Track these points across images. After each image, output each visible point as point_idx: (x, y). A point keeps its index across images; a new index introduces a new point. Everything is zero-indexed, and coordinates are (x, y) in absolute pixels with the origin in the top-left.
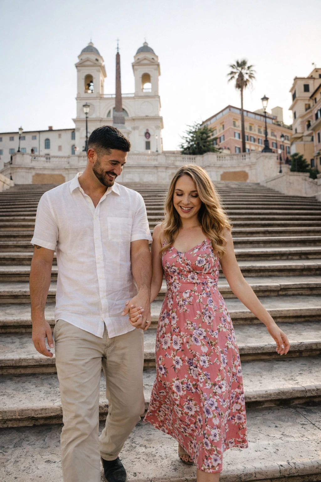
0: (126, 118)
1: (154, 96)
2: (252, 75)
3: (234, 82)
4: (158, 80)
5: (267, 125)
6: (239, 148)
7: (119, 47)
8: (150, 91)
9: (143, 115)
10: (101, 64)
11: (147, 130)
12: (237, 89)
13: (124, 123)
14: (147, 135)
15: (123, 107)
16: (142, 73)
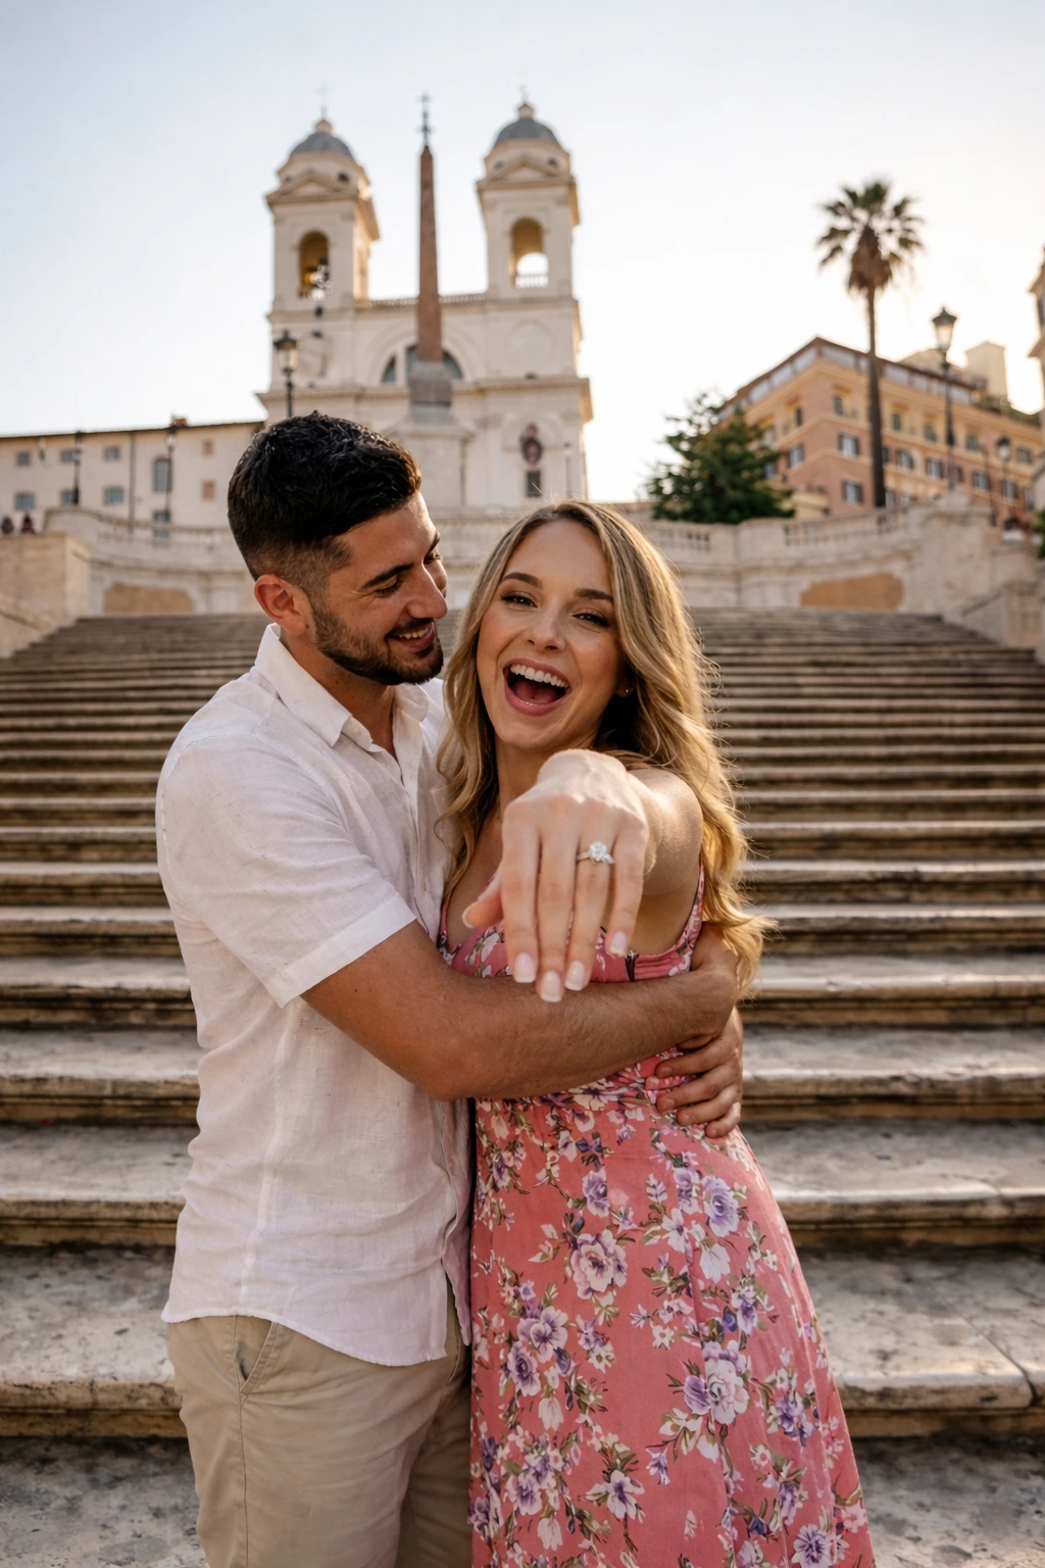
0: (457, 385)
1: (560, 300)
2: (911, 236)
3: (842, 267)
4: (568, 242)
5: (956, 410)
6: (859, 489)
7: (432, 123)
8: (542, 281)
9: (517, 372)
10: (358, 191)
11: (533, 428)
12: (855, 291)
13: (447, 404)
14: (531, 446)
15: (447, 344)
16: (512, 219)
